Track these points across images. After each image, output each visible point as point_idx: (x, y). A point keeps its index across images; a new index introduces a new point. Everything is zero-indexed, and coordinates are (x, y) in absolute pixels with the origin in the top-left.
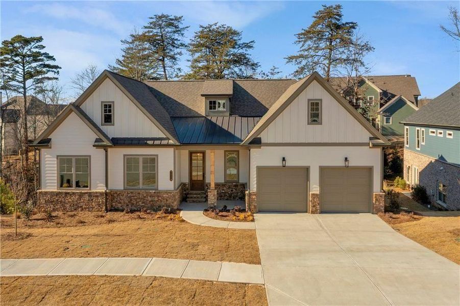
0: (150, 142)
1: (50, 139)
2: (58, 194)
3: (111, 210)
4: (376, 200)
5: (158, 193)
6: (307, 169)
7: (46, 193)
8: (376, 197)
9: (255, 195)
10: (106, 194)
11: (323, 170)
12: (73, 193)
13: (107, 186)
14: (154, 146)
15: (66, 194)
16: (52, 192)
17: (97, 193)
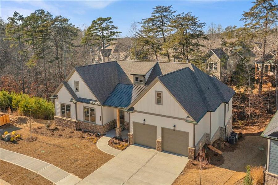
0: (91, 102)
1: (57, 95)
2: (61, 119)
3: (78, 130)
4: (190, 151)
5: (95, 126)
6: (156, 127)
7: (57, 118)
8: (190, 150)
9: (132, 135)
10: (76, 122)
11: (163, 129)
12: (66, 120)
13: (77, 119)
14: (92, 104)
15: (63, 119)
16: (59, 118)
17: (73, 121)
